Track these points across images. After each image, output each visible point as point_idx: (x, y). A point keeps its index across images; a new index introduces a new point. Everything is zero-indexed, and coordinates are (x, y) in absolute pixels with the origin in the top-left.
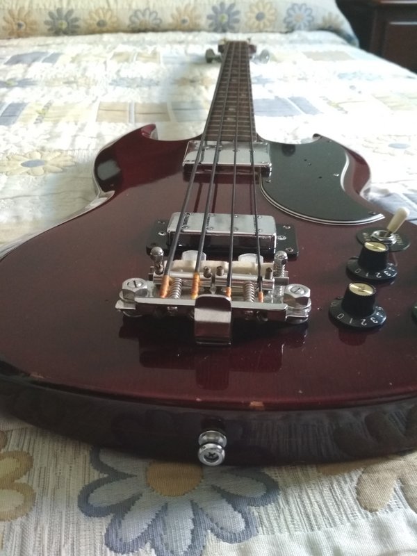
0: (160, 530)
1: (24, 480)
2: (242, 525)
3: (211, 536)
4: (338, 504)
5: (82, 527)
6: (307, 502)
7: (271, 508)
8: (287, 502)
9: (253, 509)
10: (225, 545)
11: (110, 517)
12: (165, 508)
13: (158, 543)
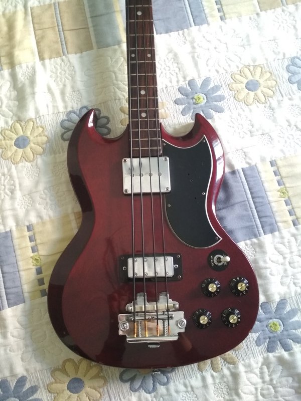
0: (144, 384)
1: (102, 374)
2: (166, 380)
3: (158, 385)
4: (192, 369)
5: (123, 386)
6: (184, 370)
7: (174, 373)
8: (178, 371)
9: (169, 374)
10: (162, 387)
11: (130, 382)
12: (144, 377)
13: (144, 388)
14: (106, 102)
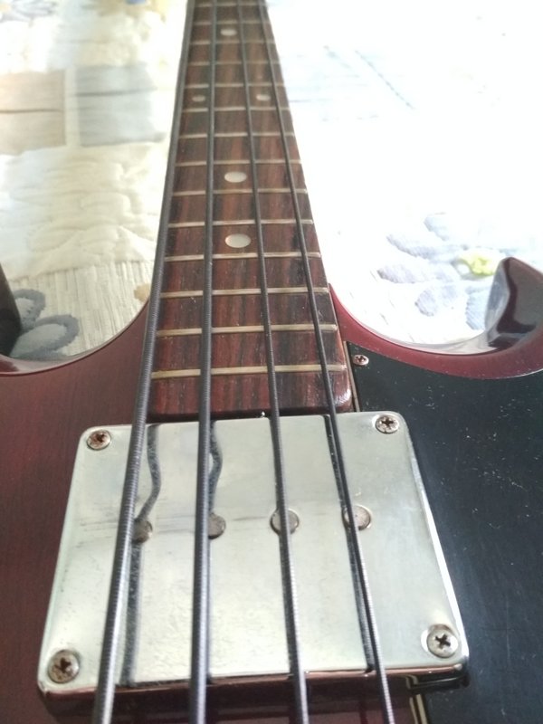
14: (75, 269)
